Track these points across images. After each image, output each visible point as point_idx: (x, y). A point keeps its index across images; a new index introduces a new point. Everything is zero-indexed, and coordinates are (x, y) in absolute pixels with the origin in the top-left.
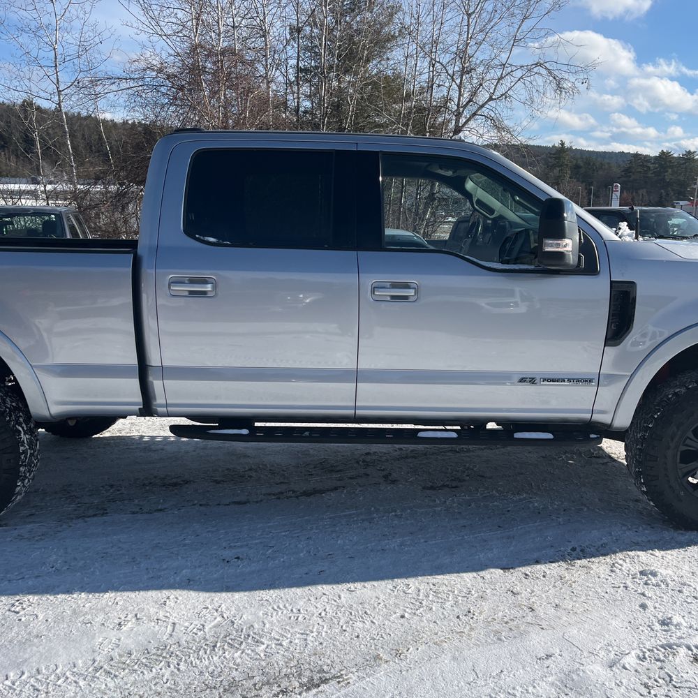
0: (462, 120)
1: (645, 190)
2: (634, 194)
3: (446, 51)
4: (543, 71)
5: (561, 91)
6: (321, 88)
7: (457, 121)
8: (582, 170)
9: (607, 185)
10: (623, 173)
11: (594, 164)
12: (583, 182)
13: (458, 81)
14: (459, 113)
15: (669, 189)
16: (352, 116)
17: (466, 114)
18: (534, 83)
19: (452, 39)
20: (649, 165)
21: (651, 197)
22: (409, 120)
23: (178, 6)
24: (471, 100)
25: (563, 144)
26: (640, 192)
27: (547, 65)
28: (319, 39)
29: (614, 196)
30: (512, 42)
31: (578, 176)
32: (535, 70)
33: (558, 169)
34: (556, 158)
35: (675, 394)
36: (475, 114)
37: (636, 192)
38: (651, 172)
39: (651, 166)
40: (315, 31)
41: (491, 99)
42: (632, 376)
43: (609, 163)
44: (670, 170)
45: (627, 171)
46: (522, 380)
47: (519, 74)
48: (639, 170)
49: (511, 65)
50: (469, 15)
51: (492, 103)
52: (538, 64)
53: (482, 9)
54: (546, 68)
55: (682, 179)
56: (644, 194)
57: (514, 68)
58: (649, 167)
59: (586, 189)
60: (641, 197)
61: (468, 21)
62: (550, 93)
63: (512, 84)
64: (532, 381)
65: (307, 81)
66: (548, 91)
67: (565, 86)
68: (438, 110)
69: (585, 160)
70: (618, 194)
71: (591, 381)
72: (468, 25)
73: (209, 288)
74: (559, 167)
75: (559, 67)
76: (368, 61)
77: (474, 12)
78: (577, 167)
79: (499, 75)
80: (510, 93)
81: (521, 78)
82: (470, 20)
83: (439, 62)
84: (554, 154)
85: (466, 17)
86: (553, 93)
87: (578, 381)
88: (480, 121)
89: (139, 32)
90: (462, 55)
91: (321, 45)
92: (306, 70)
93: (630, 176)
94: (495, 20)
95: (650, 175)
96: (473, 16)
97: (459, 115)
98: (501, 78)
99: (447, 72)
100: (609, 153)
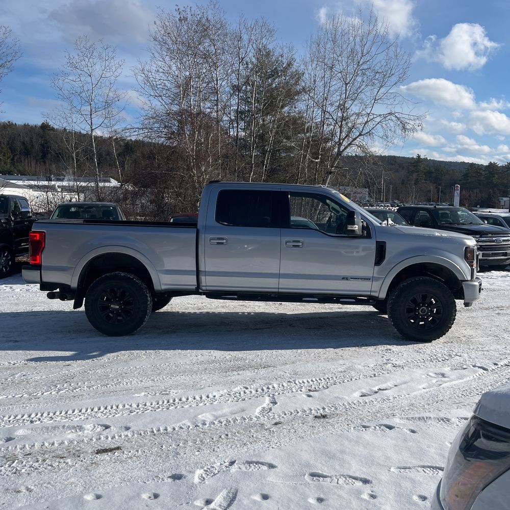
0: (342, 148)
1: (478, 189)
2: (471, 192)
3: (332, 105)
4: (394, 118)
5: (405, 131)
6: (252, 125)
7: (339, 148)
8: (434, 175)
9: (451, 186)
10: (463, 177)
11: (442, 170)
12: (434, 183)
13: (340, 124)
14: (340, 143)
15: (496, 189)
16: (271, 143)
17: (345, 143)
18: (388, 125)
19: (335, 98)
20: (481, 172)
21: (483, 195)
22: (308, 148)
23: (165, 78)
24: (347, 136)
25: (419, 156)
26: (475, 191)
27: (396, 114)
28: (251, 93)
29: (456, 194)
30: (373, 101)
31: (431, 179)
32: (389, 117)
33: (416, 174)
34: (415, 166)
35: (403, 285)
36: (350, 144)
37: (472, 191)
38: (483, 177)
39: (483, 172)
40: (248, 87)
41: (360, 135)
42: (385, 278)
43: (453, 170)
44: (496, 176)
45: (466, 176)
46: (343, 278)
47: (378, 119)
48: (475, 175)
49: (373, 114)
50: (346, 84)
51: (361, 137)
52: (390, 114)
53: (355, 80)
54: (396, 117)
55: (505, 182)
56: (478, 192)
57: (375, 116)
58: (481, 173)
59: (436, 188)
60: (475, 194)
61: (346, 88)
62: (399, 131)
63: (374, 126)
64: (347, 279)
65: (242, 119)
66: (397, 130)
67: (408, 127)
68: (327, 140)
69: (435, 168)
70: (459, 192)
71: (370, 279)
72: (346, 90)
73: (224, 241)
74: (416, 172)
75: (403, 116)
76: (282, 107)
77: (349, 83)
78: (430, 173)
79: (366, 121)
80: (373, 131)
81: (380, 122)
82: (347, 88)
83: (327, 112)
84: (413, 163)
85: (344, 85)
86: (400, 131)
87: (365, 279)
88: (354, 148)
89: (142, 94)
90: (342, 107)
91: (252, 96)
92: (242, 113)
93: (468, 179)
94: (363, 87)
95: (482, 179)
96: (349, 85)
97: (340, 144)
98: (367, 122)
99: (333, 118)
100: (454, 162)
